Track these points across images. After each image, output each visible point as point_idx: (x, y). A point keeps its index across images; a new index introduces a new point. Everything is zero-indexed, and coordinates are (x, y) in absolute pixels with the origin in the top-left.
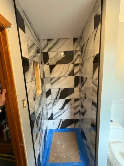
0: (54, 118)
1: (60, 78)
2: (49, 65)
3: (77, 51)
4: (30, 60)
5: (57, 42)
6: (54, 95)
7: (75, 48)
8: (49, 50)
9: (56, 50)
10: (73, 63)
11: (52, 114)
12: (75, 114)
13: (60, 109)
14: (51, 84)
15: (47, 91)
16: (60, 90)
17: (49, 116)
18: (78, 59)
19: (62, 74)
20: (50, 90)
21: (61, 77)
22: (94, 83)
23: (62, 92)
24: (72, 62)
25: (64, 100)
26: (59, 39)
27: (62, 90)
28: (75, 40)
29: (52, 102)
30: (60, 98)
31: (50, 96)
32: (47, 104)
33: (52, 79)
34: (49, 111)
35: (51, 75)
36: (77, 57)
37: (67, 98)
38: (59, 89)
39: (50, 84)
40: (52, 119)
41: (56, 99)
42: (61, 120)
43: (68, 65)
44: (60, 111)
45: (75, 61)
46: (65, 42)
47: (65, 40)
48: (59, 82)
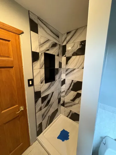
0: (65, 105)
1: (74, 70)
2: (66, 57)
4: (40, 54)
5: (75, 32)
6: (67, 85)
8: (67, 43)
9: (74, 41)
11: (64, 102)
13: (71, 100)
15: (62, 80)
16: (73, 82)
17: (62, 102)
19: (76, 66)
20: (64, 80)
23: (74, 84)
25: (75, 93)
26: (77, 29)
27: (75, 82)
29: (65, 91)
30: (72, 90)
31: (64, 85)
32: (62, 91)
33: (67, 70)
34: (62, 98)
35: (67, 66)
38: (73, 81)
39: (65, 74)
41: (69, 89)
42: (71, 111)
43: (84, 56)
44: (71, 102)
47: (84, 27)
48: (72, 74)
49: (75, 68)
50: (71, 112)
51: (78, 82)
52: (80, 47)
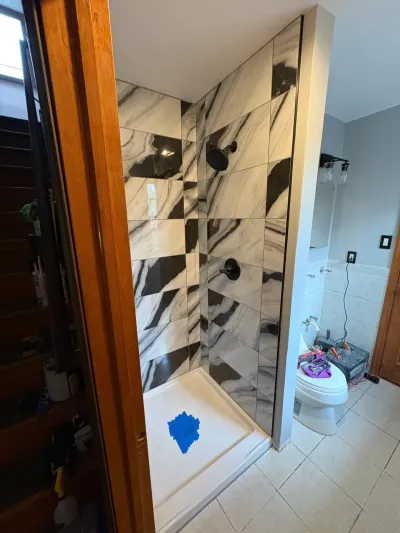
1: (143, 224)
3: (191, 143)
7: (186, 133)
9: (128, 123)
10: (181, 179)
12: (190, 332)
13: (146, 328)
16: (146, 264)
18: (195, 169)
19: (149, 213)
21: (146, 222)
22: (271, 229)
23: (151, 270)
24: (178, 176)
25: (157, 297)
26: (137, 87)
27: (152, 263)
28: (185, 106)
30: (145, 292)
36: (192, 162)
37: (168, 288)
38: (143, 261)
42: (152, 361)
43: (167, 181)
44: (148, 334)
45: (187, 173)
46: (156, 104)
47: (156, 96)
48: (140, 239)
49: (144, 218)
50: (154, 363)
51: (161, 259)
52: (153, 153)
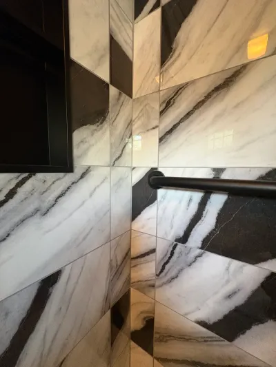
0: (158, 349)
6: (170, 209)
14: (161, 140)
15: (136, 176)
17: (134, 322)
29: (153, 251)
31: (150, 214)
33: (168, 104)
39: (156, 135)
40: (150, 351)
